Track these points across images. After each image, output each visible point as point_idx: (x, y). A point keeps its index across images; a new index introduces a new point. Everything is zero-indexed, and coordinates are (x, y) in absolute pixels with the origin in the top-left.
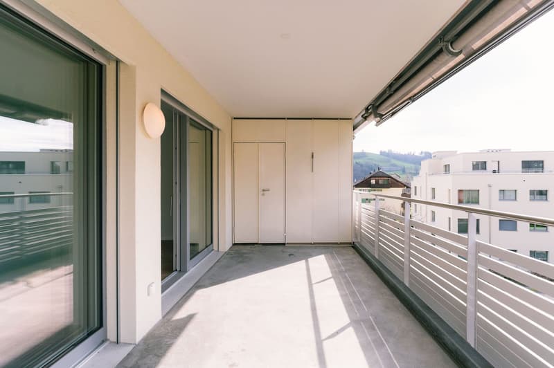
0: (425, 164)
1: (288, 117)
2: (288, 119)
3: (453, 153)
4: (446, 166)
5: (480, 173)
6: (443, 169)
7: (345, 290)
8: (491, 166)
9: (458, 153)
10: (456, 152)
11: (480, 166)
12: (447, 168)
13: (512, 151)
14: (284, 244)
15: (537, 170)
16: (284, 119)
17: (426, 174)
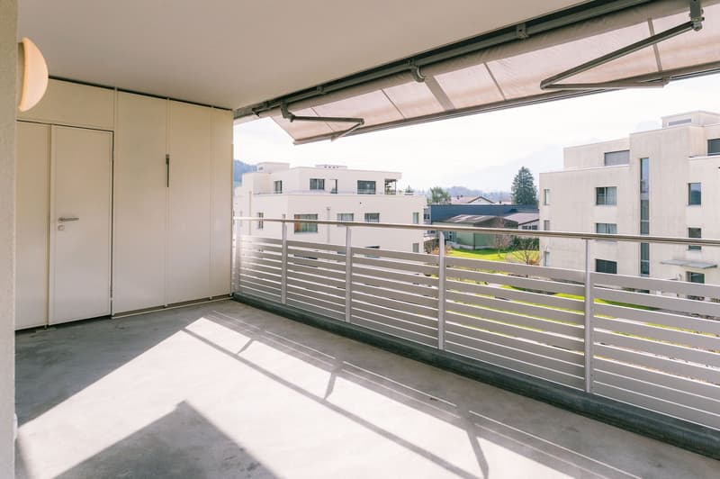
0: (247, 179)
1: (120, 87)
2: (119, 90)
3: (284, 166)
4: (276, 182)
5: (317, 193)
6: (272, 186)
7: (286, 348)
8: (329, 185)
9: (291, 166)
10: (288, 164)
11: (317, 184)
12: (278, 186)
13: (349, 168)
14: (108, 317)
15: (368, 191)
16: (112, 88)
17: (250, 193)
